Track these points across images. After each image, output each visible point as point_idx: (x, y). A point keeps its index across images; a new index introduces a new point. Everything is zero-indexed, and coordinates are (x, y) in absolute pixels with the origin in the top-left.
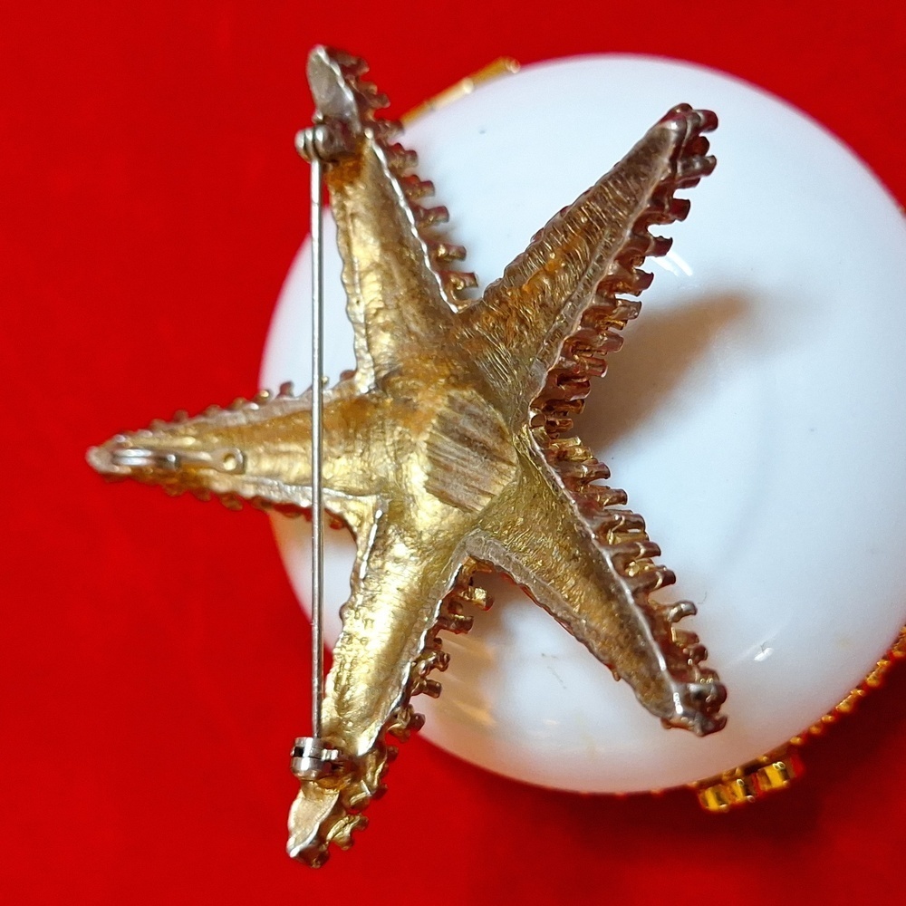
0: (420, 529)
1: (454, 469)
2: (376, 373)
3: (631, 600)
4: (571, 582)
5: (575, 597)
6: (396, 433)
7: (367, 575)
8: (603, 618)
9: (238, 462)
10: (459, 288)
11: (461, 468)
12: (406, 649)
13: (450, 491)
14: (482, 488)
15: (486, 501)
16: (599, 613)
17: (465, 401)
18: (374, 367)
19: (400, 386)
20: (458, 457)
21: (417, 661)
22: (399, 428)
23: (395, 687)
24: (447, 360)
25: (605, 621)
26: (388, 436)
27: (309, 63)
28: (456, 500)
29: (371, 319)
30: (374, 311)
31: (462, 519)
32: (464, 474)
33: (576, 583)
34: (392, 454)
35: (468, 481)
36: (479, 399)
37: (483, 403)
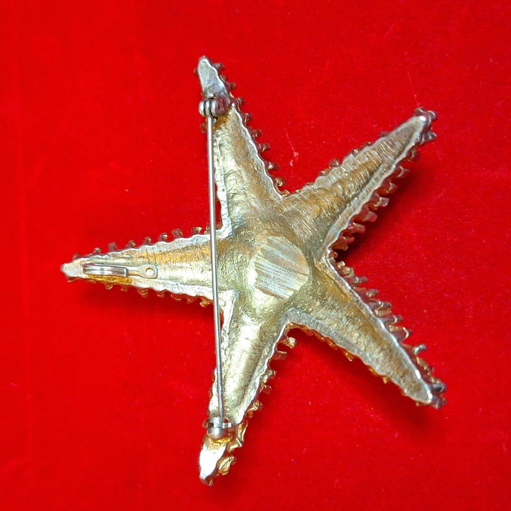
0: (254, 307)
1: (272, 277)
2: (233, 227)
3: (397, 344)
4: (357, 335)
5: (361, 342)
6: (239, 257)
7: (230, 331)
8: (379, 353)
9: (154, 272)
10: (280, 185)
11: (276, 277)
12: (257, 370)
13: (270, 288)
14: (289, 287)
15: (291, 293)
16: (377, 350)
17: (279, 242)
18: (232, 224)
19: (243, 234)
20: (274, 270)
21: (263, 376)
22: (240, 255)
23: (252, 389)
24: (271, 221)
25: (381, 354)
26: (235, 258)
27: (199, 65)
28: (274, 293)
29: (231, 198)
30: (231, 195)
31: (277, 302)
32: (278, 279)
33: (360, 335)
34: (237, 268)
35: (281, 283)
36: (287, 242)
37: (289, 243)
